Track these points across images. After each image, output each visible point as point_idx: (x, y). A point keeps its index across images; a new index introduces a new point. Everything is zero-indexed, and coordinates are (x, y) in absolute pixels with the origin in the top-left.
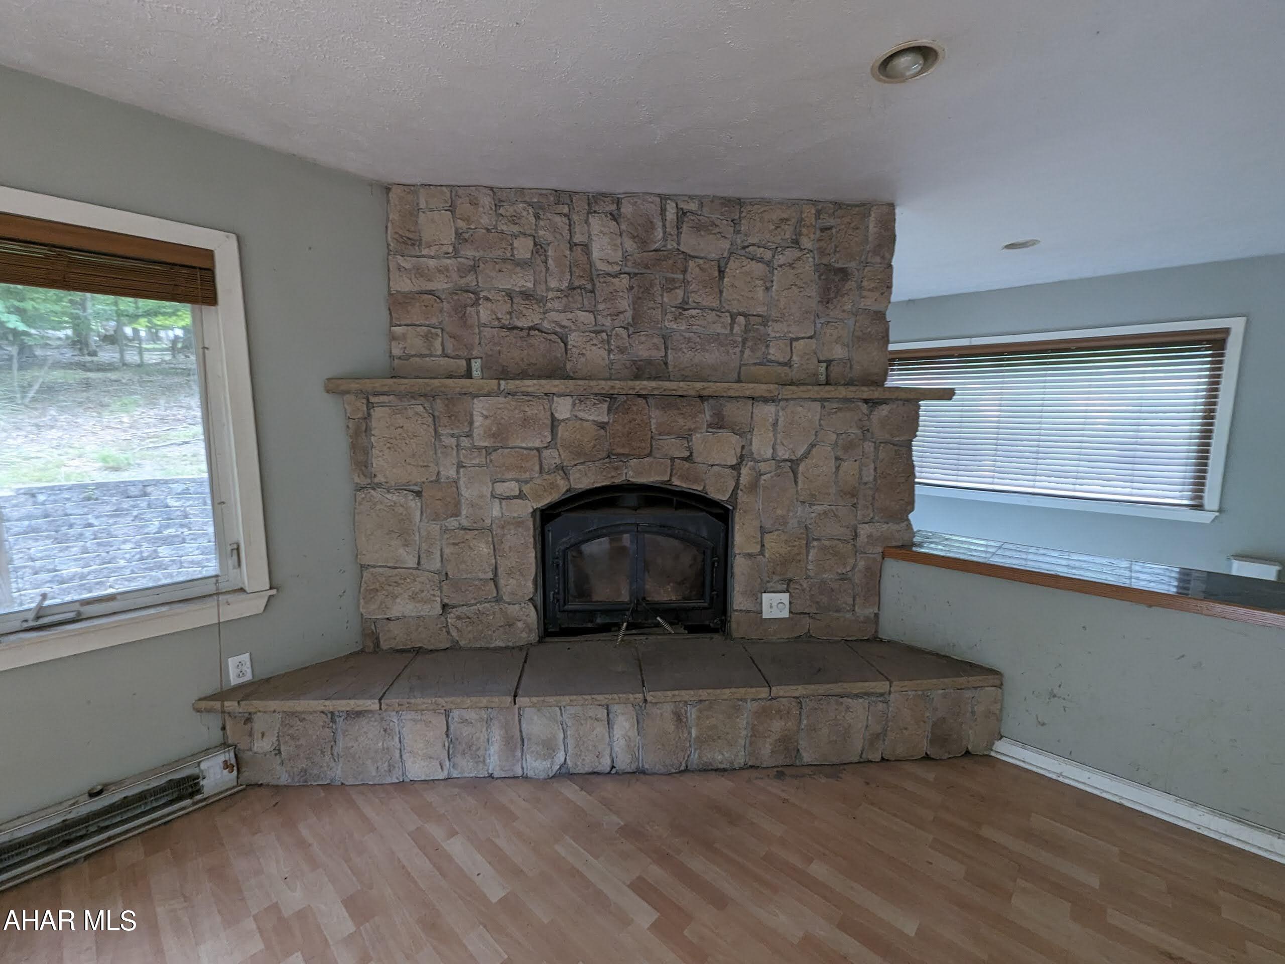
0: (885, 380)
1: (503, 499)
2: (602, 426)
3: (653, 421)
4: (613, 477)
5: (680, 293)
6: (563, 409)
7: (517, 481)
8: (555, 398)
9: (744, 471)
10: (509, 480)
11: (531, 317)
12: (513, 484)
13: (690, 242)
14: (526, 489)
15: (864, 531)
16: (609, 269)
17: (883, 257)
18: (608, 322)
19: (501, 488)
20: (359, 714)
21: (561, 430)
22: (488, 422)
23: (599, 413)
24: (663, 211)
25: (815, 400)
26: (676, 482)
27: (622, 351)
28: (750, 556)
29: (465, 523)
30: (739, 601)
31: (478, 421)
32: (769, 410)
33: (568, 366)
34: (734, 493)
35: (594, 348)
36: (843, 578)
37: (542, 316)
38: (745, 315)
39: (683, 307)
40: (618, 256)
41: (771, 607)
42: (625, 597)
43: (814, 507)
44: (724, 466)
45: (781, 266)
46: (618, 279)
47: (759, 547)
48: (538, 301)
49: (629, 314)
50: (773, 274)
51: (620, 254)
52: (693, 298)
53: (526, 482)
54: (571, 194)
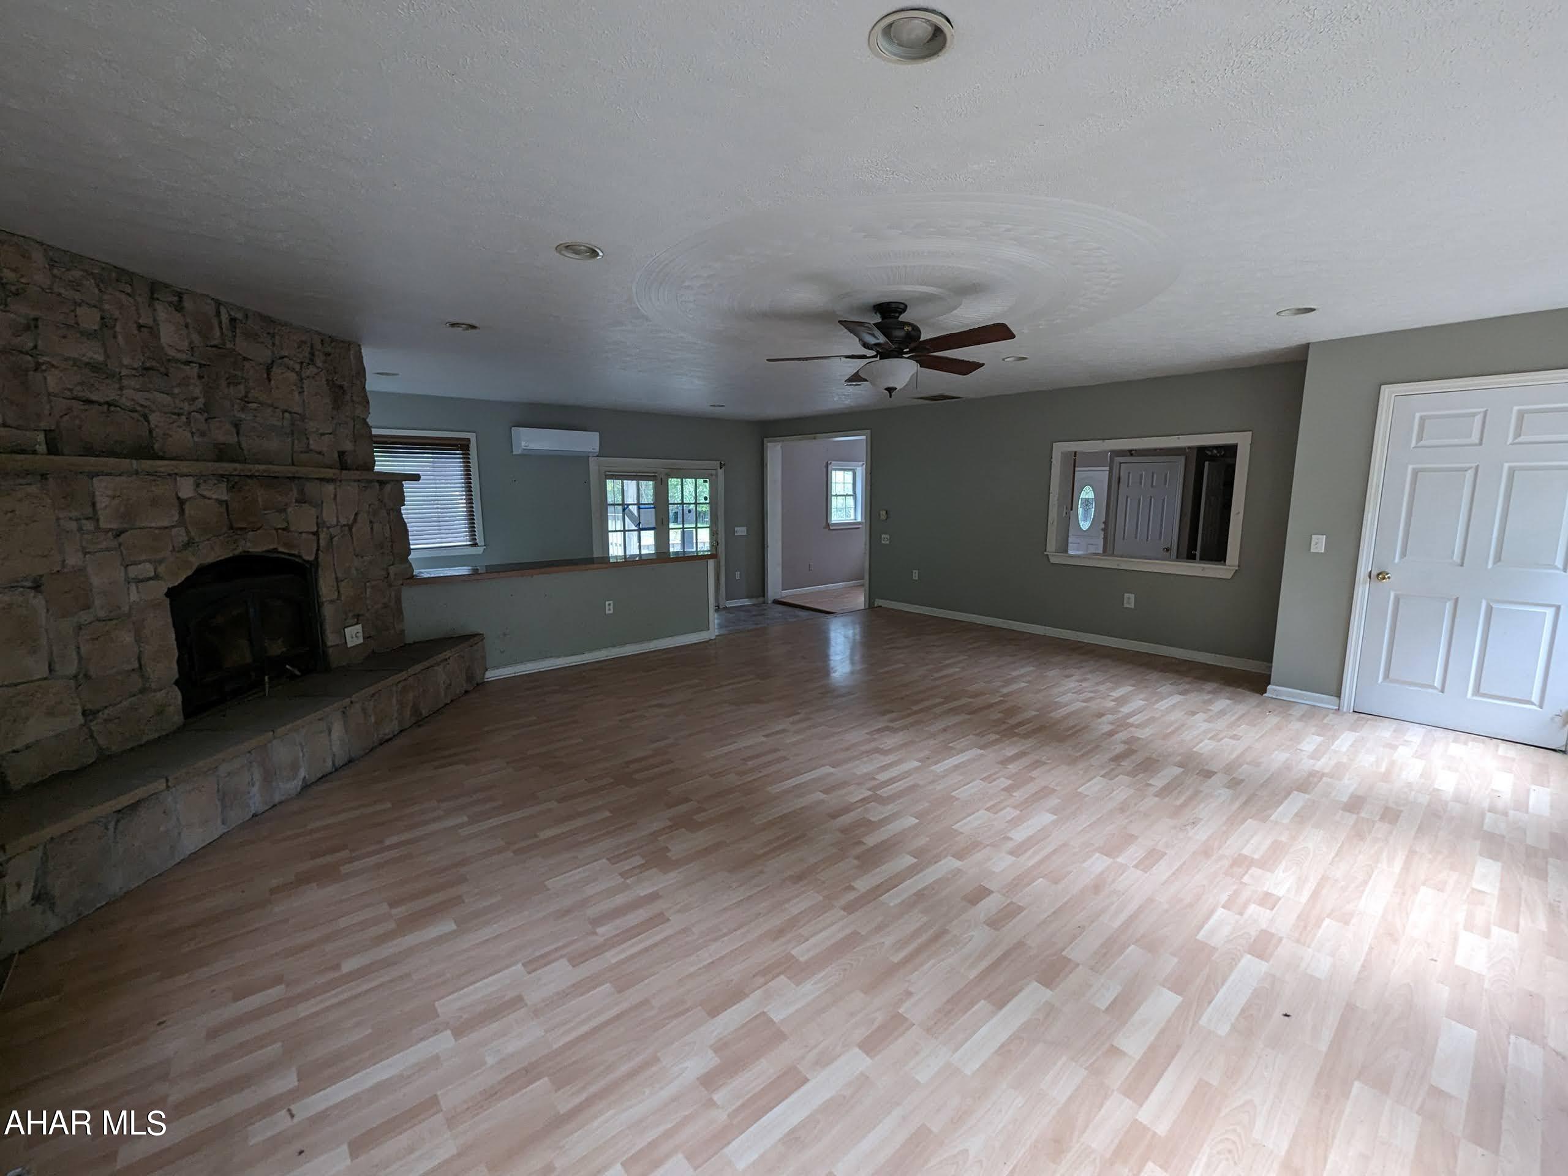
0: (374, 465)
1: (139, 582)
2: (224, 503)
3: (260, 499)
4: (234, 549)
5: (242, 387)
6: (186, 488)
7: (150, 561)
8: (178, 479)
9: (322, 536)
10: (144, 561)
11: (106, 392)
12: (148, 566)
13: (242, 346)
14: (161, 569)
15: (392, 570)
16: (179, 356)
17: (361, 382)
18: (186, 406)
19: (133, 571)
20: (134, 807)
21: (187, 507)
22: (117, 501)
23: (221, 493)
24: (218, 314)
25: (355, 481)
26: (281, 548)
27: (203, 434)
28: (332, 602)
29: (102, 614)
30: (331, 639)
31: (102, 502)
32: (331, 488)
33: (156, 446)
34: (317, 554)
35: (180, 430)
36: (385, 606)
37: (119, 393)
38: (290, 413)
39: (245, 400)
40: (185, 345)
41: (352, 637)
42: (249, 659)
43: (365, 558)
44: (308, 533)
45: (308, 377)
46: (188, 367)
47: (336, 593)
48: (111, 376)
49: (202, 400)
50: (303, 383)
51: (186, 343)
52: (253, 394)
53: (160, 562)
54: (131, 275)
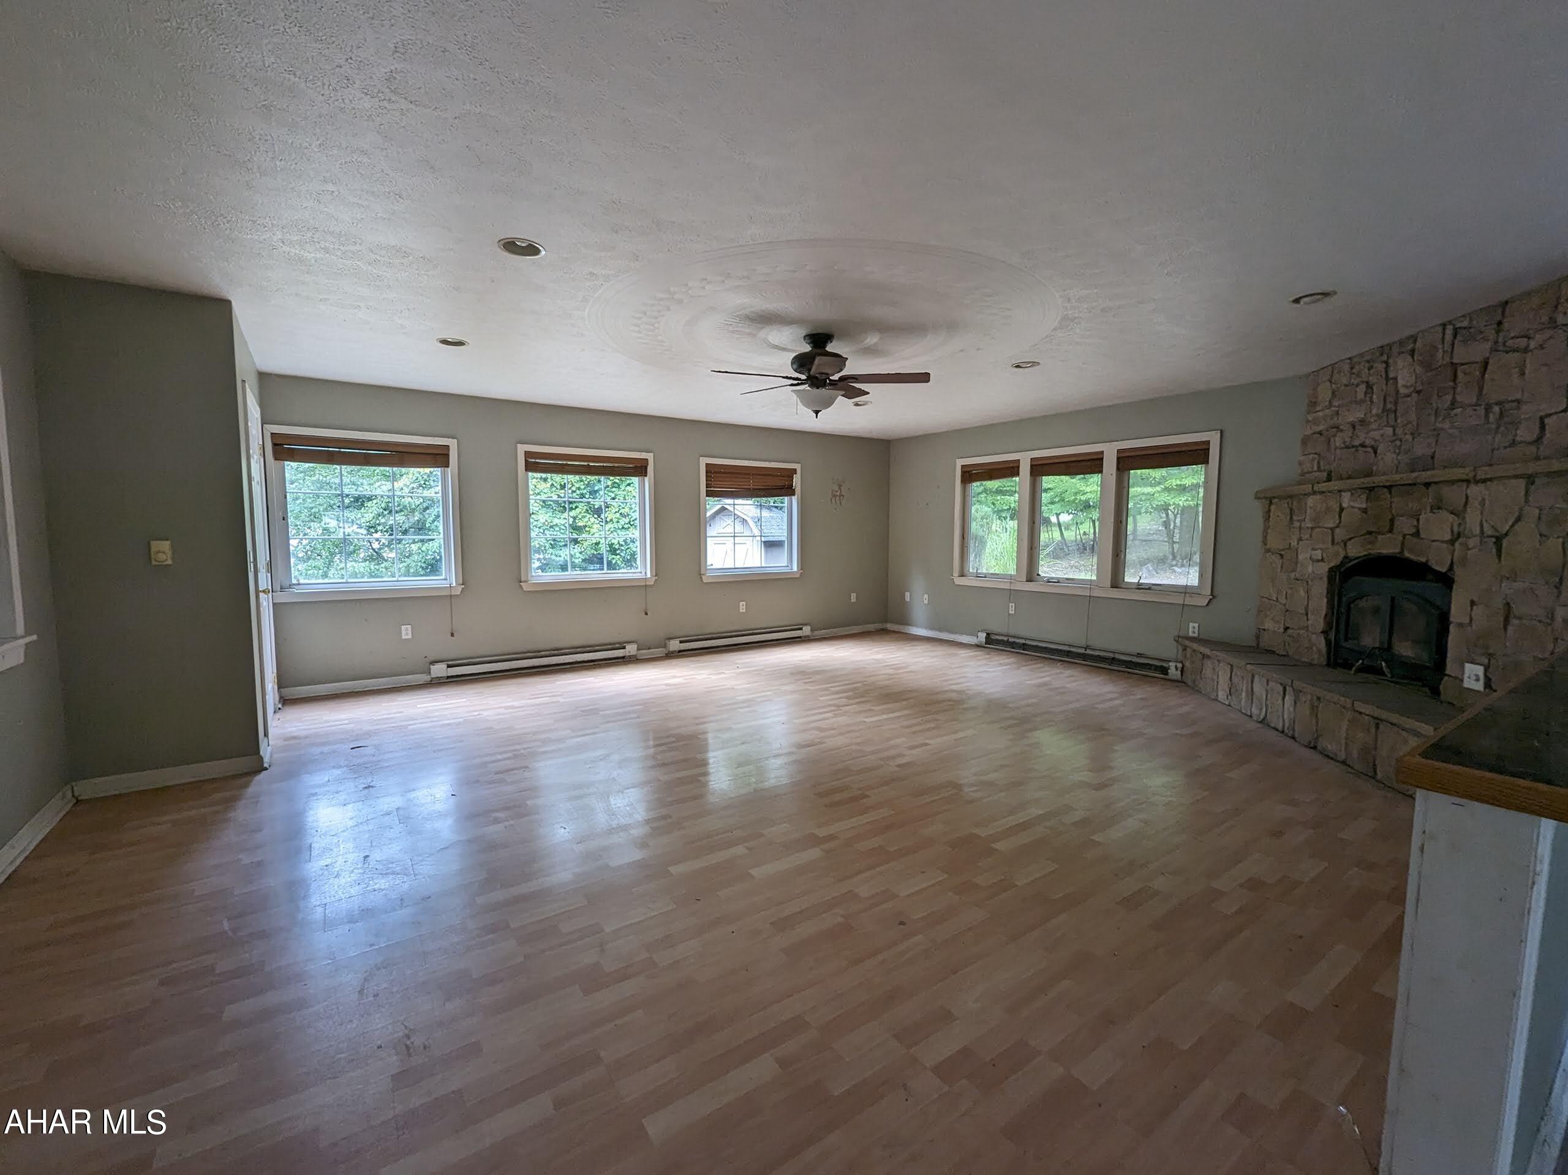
1: (1315, 562)
2: (1365, 511)
3: (1394, 506)
4: (1370, 549)
5: (1450, 397)
6: (1345, 500)
7: (1322, 550)
8: (1342, 493)
9: (1458, 546)
10: (1318, 550)
12: (1320, 552)
13: (1460, 353)
14: (1325, 555)
15: (1560, 614)
16: (1407, 391)
19: (1315, 554)
21: (1344, 515)
22: (1313, 511)
23: (1362, 502)
24: (1444, 334)
26: (1407, 554)
28: (1460, 625)
29: (1297, 576)
31: (1309, 511)
32: (1478, 490)
34: (1451, 568)
37: (1366, 436)
38: (1500, 404)
40: (1413, 380)
41: (1469, 678)
44: (1443, 542)
46: (1411, 398)
47: (1468, 618)
48: (1366, 425)
49: (1415, 422)
51: (1414, 377)
52: (1459, 398)
53: (1325, 550)
54: (1390, 345)
